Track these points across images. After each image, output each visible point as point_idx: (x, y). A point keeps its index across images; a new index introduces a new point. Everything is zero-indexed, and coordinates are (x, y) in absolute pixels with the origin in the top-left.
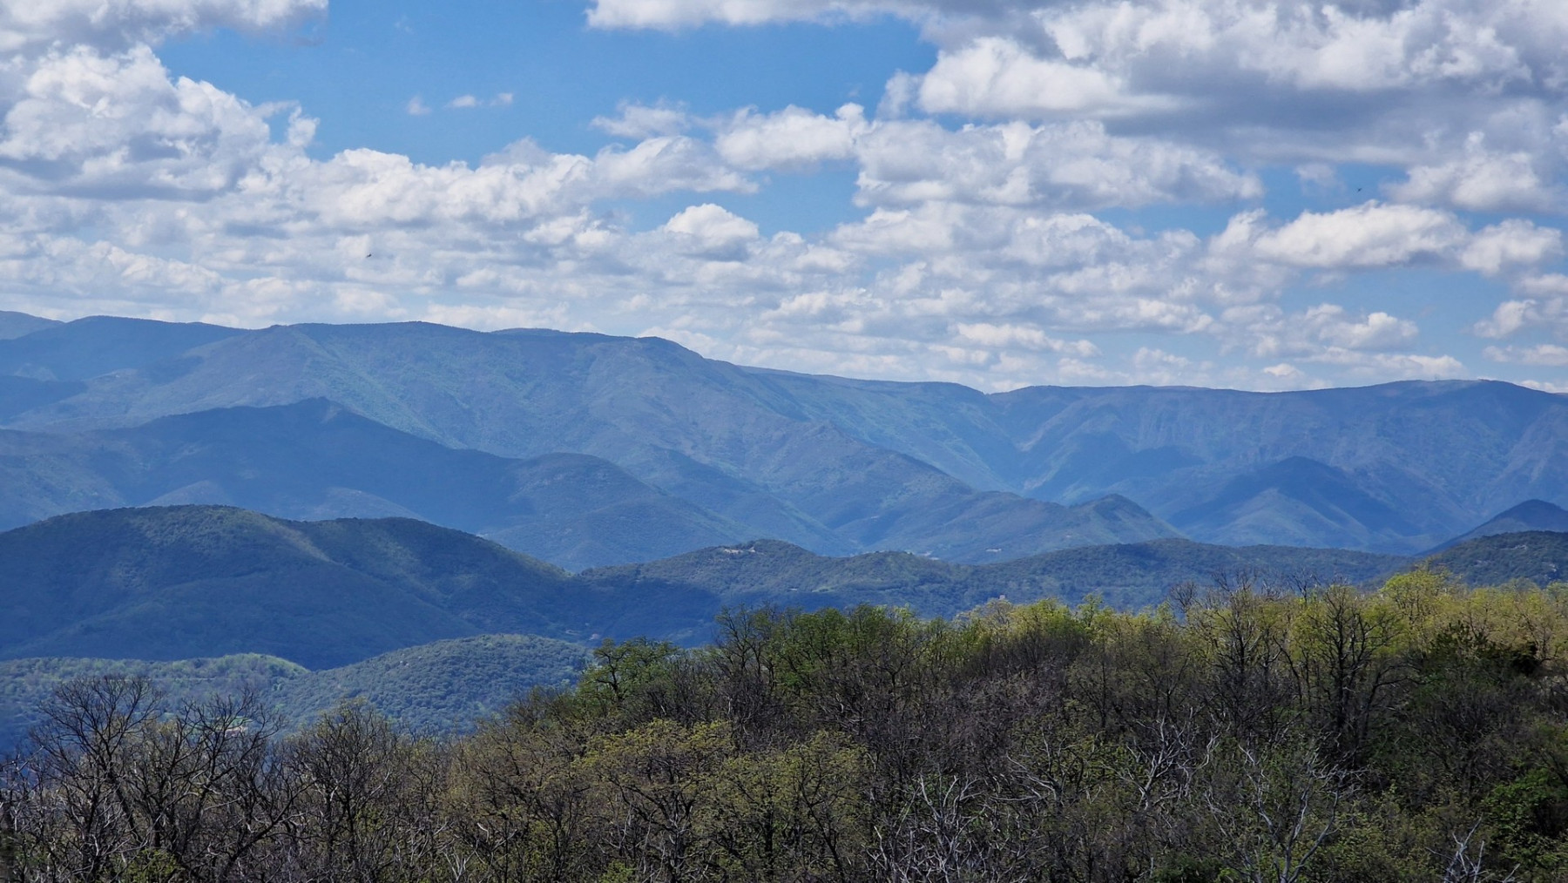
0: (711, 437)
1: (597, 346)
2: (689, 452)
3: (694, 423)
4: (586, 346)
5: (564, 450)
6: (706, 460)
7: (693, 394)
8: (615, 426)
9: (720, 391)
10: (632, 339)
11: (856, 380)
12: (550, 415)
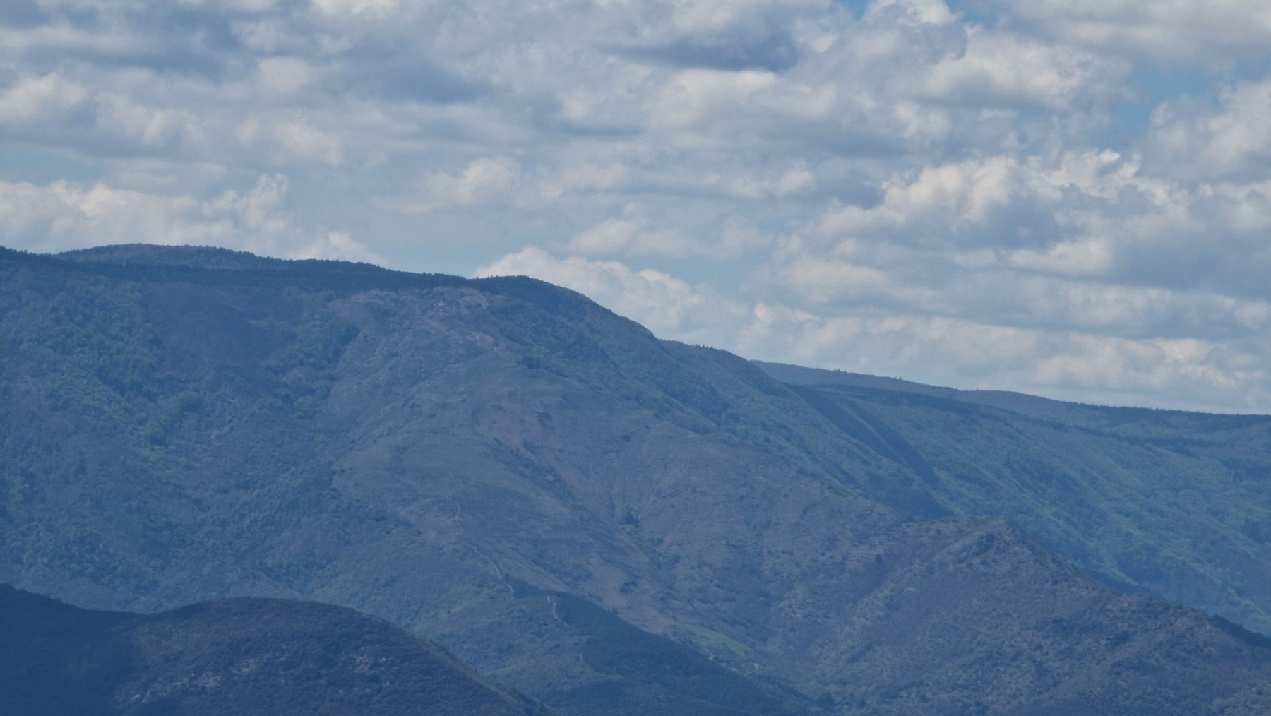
0: (676, 560)
1: (360, 298)
2: (613, 601)
3: (629, 520)
4: (328, 299)
5: (263, 589)
6: (659, 625)
7: (627, 438)
8: (407, 524)
9: (704, 431)
10: (457, 282)
11: (1083, 406)
12: (225, 491)
